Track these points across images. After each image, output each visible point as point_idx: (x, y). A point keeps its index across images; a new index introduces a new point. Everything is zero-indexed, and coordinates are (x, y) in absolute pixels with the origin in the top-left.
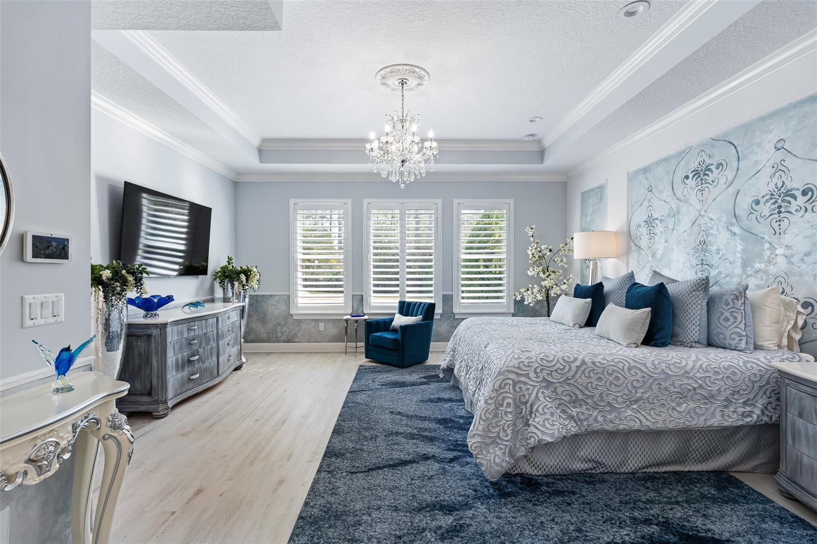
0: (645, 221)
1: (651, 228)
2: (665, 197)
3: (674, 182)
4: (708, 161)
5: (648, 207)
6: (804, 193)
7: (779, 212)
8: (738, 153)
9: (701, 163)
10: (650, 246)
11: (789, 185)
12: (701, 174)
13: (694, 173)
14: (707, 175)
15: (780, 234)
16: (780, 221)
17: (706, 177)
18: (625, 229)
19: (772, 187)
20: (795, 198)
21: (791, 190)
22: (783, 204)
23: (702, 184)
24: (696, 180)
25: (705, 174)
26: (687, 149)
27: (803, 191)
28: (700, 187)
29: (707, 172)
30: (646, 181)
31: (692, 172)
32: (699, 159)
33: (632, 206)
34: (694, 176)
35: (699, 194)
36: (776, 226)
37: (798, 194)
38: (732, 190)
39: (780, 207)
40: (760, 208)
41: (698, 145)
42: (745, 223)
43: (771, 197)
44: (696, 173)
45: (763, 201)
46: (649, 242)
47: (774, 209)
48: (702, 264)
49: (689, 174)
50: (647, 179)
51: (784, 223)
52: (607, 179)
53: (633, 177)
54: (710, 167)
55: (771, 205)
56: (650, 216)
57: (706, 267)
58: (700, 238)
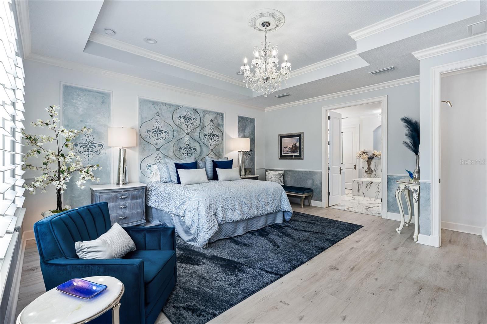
0: (154, 130)
1: (158, 134)
2: (168, 122)
3: (174, 117)
4: (190, 115)
5: (156, 123)
6: (217, 136)
7: (212, 140)
8: (200, 117)
9: (187, 115)
10: (157, 143)
11: (214, 133)
14: (190, 120)
15: (212, 146)
18: (137, 130)
19: (210, 132)
20: (215, 137)
23: (187, 122)
24: (185, 120)
25: (188, 119)
26: (181, 106)
28: (186, 124)
30: (154, 109)
31: (183, 116)
32: (186, 113)
33: (142, 118)
35: (186, 126)
36: (211, 143)
38: (198, 129)
39: (212, 138)
40: (207, 137)
41: (186, 107)
42: (203, 141)
43: (209, 135)
44: (185, 118)
45: (208, 135)
46: (156, 141)
47: (210, 138)
48: (188, 153)
49: (181, 117)
50: (156, 108)
51: (213, 143)
52: (113, 91)
53: (143, 102)
54: (191, 118)
55: (210, 137)
56: (158, 128)
57: (189, 154)
58: (187, 143)
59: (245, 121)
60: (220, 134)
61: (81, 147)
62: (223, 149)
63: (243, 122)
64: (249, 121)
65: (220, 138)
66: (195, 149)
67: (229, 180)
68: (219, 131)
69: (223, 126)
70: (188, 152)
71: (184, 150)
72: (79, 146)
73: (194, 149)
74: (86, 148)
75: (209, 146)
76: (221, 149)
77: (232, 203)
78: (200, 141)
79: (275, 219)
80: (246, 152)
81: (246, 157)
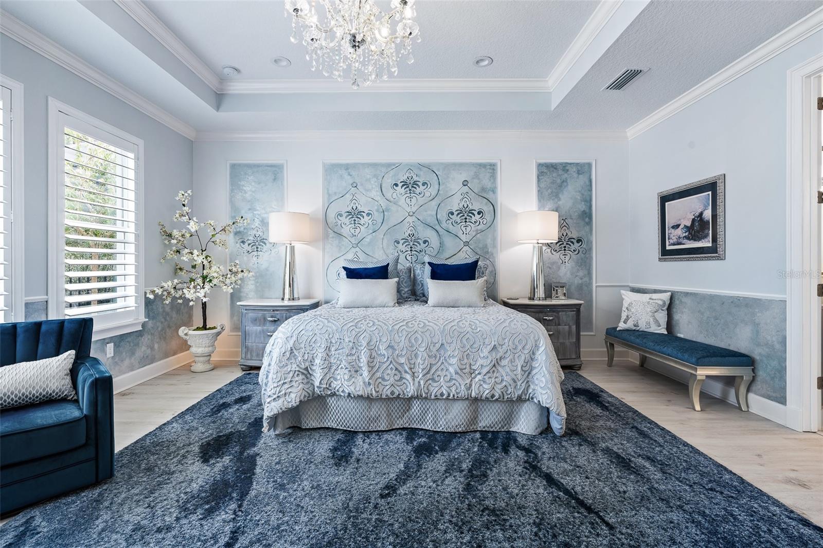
0: (348, 212)
1: (356, 219)
2: (373, 196)
3: (383, 185)
4: (415, 178)
5: (351, 201)
6: (479, 213)
7: (466, 222)
8: (439, 179)
9: (410, 178)
10: (354, 234)
11: (471, 207)
12: (410, 186)
13: (403, 183)
14: (415, 188)
15: (466, 234)
16: (466, 226)
17: (413, 189)
18: (321, 215)
19: (461, 206)
20: (474, 215)
21: (472, 210)
22: (468, 217)
23: (410, 193)
24: (405, 188)
25: (413, 187)
26: (397, 163)
27: (478, 212)
28: (409, 195)
29: (415, 186)
30: (349, 177)
31: (401, 182)
32: (407, 174)
33: (329, 195)
34: (403, 185)
35: (408, 200)
36: (464, 229)
37: (476, 213)
38: (434, 203)
39: (466, 219)
40: (454, 217)
41: (407, 164)
42: (444, 225)
43: (460, 212)
44: (405, 184)
45: (456, 213)
46: (353, 231)
47: (463, 219)
48: (411, 250)
49: (398, 183)
50: (351, 175)
51: (469, 228)
52: (287, 161)
53: (331, 169)
54: (417, 183)
55: (461, 216)
56: (354, 208)
57: (415, 252)
58: (409, 232)
59: (560, 172)
60: (487, 209)
61: (249, 244)
62: (494, 239)
63: (554, 175)
64: (573, 170)
65: (488, 217)
66: (428, 241)
68: (484, 202)
69: (494, 191)
70: (411, 248)
71: (404, 245)
72: (246, 244)
73: (425, 242)
74: (255, 247)
75: (460, 234)
76: (489, 241)
77: (351, 355)
78: (438, 228)
79: (510, 417)
80: (563, 246)
81: (564, 256)
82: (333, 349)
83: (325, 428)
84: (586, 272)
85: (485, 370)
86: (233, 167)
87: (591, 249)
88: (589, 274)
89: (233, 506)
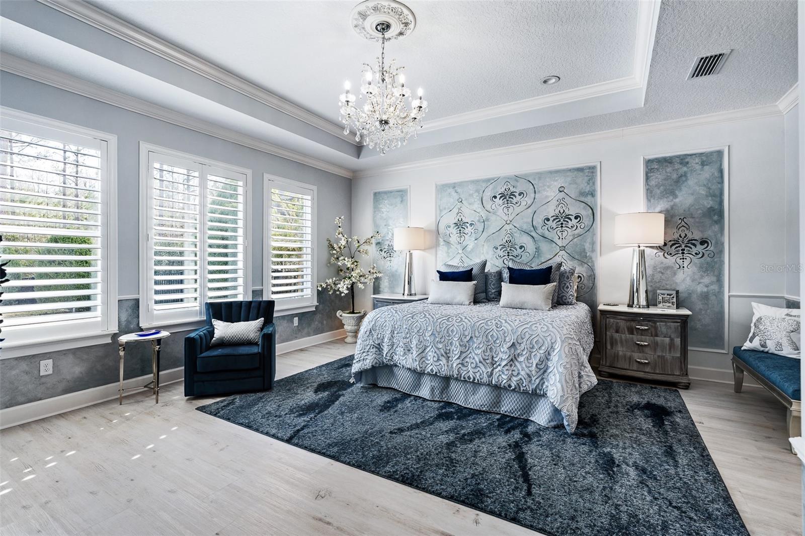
0: (455, 224)
1: (461, 229)
2: (475, 208)
3: (484, 199)
4: (512, 189)
5: (458, 213)
6: (576, 218)
7: (562, 227)
8: (534, 188)
9: (507, 190)
10: (460, 242)
11: (567, 212)
12: (507, 197)
13: (501, 195)
14: (512, 198)
15: (562, 239)
16: (562, 231)
17: (511, 199)
18: (434, 228)
19: (557, 212)
20: (571, 220)
21: (568, 215)
22: (564, 223)
23: (508, 203)
24: (503, 200)
25: (510, 198)
26: (496, 178)
28: (506, 205)
29: (512, 196)
30: (456, 194)
31: (499, 194)
32: (505, 187)
33: (441, 211)
34: (501, 197)
35: (505, 210)
36: (560, 234)
37: (573, 218)
38: (530, 211)
39: (562, 224)
40: (550, 223)
41: (505, 178)
42: (540, 231)
43: (556, 218)
44: (503, 196)
45: (552, 219)
46: (459, 239)
47: (558, 225)
48: (508, 255)
49: (497, 196)
50: (457, 193)
51: (565, 234)
52: (410, 186)
53: (442, 189)
54: (514, 193)
55: (557, 222)
56: (460, 220)
57: (512, 257)
58: (506, 238)
59: (677, 166)
60: (585, 213)
61: (385, 252)
62: (593, 243)
63: (669, 170)
64: (695, 163)
65: (586, 221)
66: (524, 247)
67: (519, 306)
68: (582, 207)
69: (593, 194)
70: (508, 253)
71: (502, 251)
72: (383, 252)
73: (521, 247)
74: (389, 254)
75: (556, 239)
76: (587, 246)
77: (406, 338)
78: (533, 234)
80: (680, 249)
81: (682, 260)
82: (396, 332)
83: (392, 388)
84: (714, 279)
85: (504, 363)
86: (375, 194)
87: (721, 252)
88: (719, 280)
89: (312, 415)
